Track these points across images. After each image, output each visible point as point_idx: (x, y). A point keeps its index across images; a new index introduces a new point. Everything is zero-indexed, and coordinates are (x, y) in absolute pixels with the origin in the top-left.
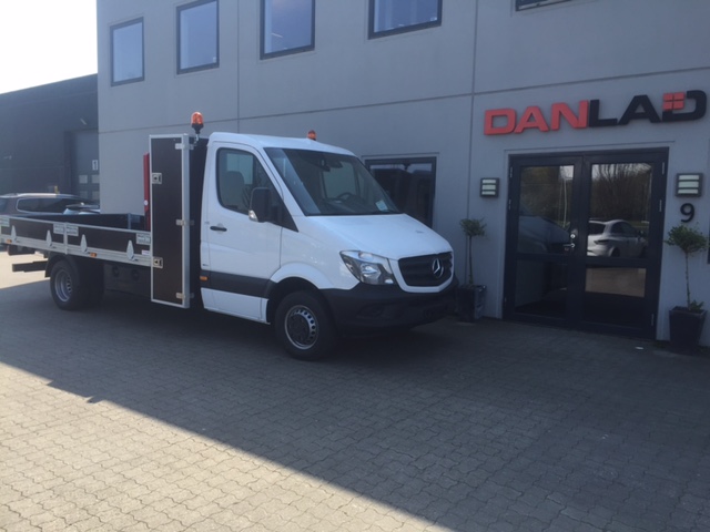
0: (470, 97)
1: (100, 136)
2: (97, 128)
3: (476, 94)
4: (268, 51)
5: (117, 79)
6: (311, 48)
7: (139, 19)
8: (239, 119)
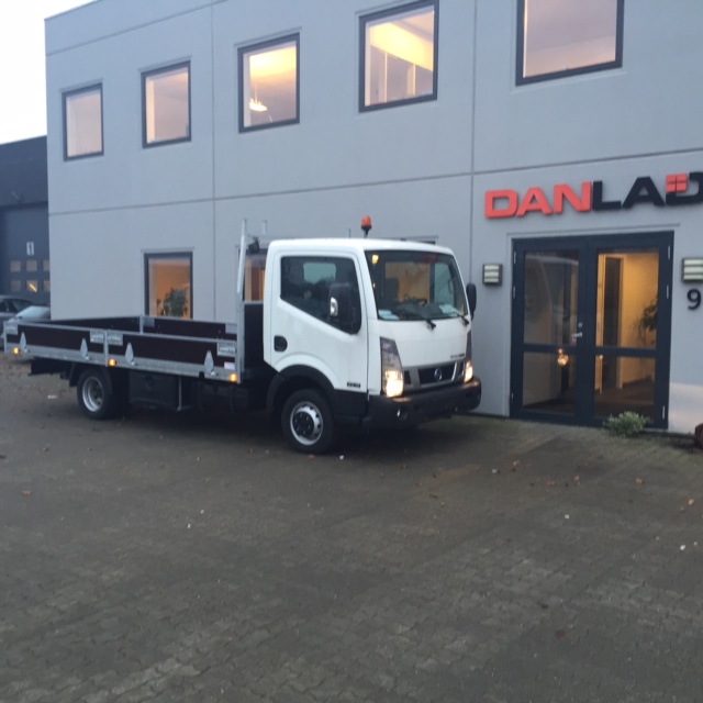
0: (470, 177)
3: (476, 173)
4: (247, 123)
5: (71, 153)
6: (296, 121)
7: (98, 86)
8: (214, 199)
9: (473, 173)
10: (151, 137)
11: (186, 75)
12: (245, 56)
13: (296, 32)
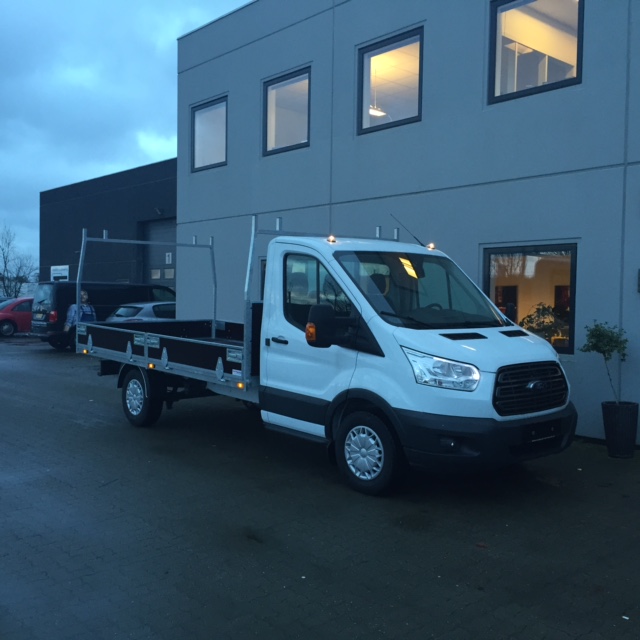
0: (622, 168)
1: (179, 228)
2: (175, 218)
3: (629, 164)
4: (366, 125)
5: (198, 165)
6: (417, 119)
7: (223, 98)
8: (331, 204)
9: (626, 164)
10: (271, 146)
11: (307, 81)
12: (366, 56)
13: (420, 25)
